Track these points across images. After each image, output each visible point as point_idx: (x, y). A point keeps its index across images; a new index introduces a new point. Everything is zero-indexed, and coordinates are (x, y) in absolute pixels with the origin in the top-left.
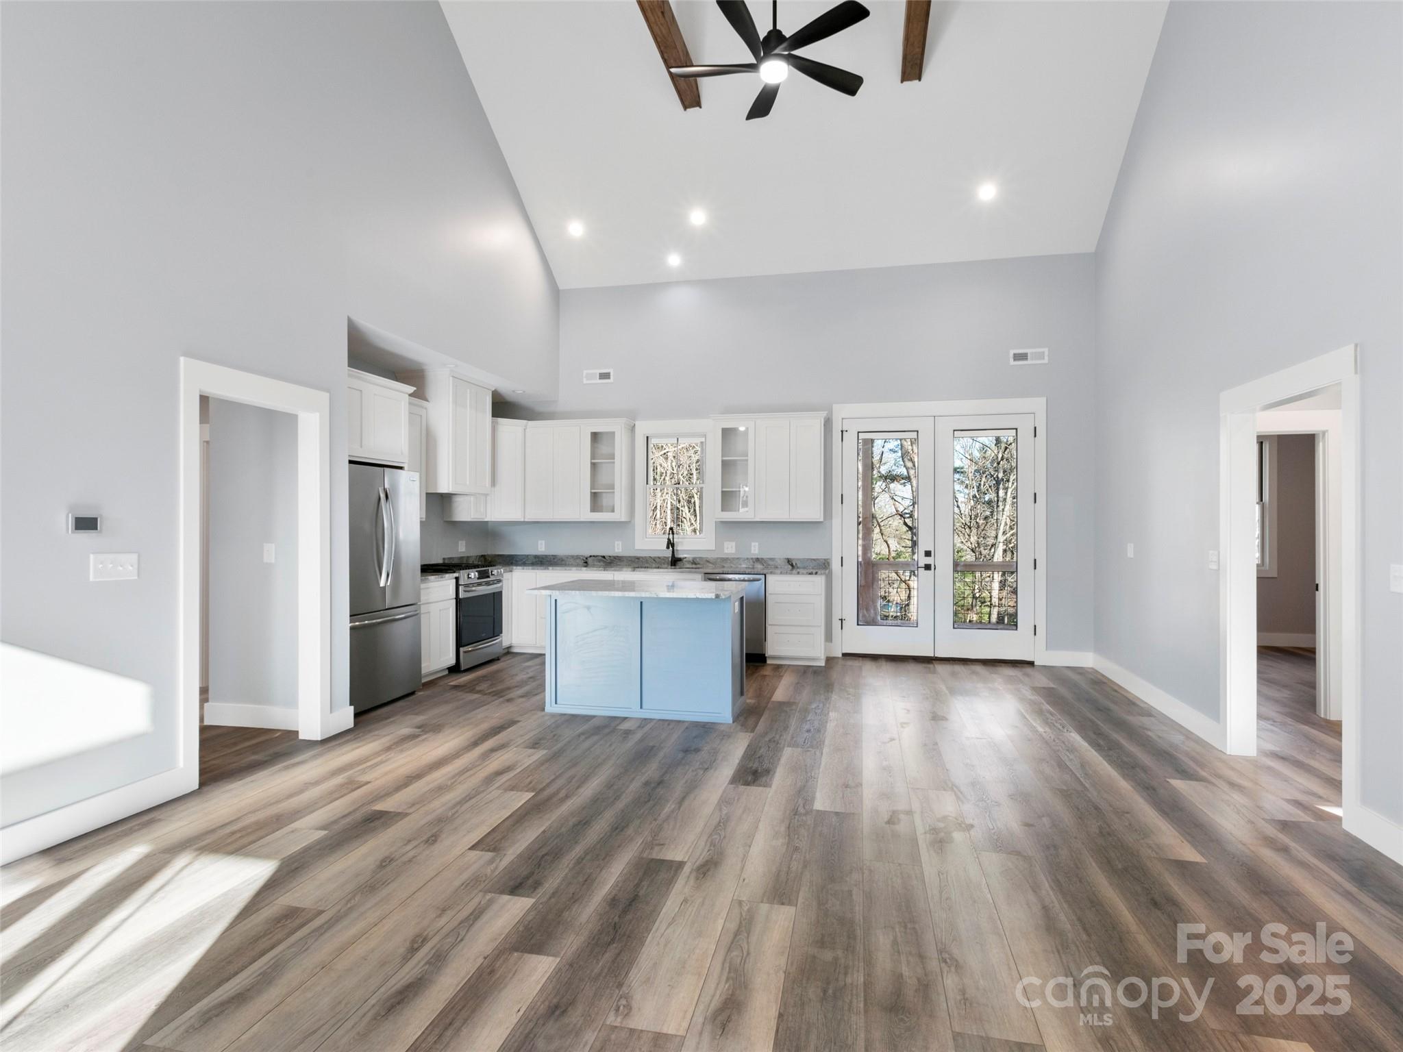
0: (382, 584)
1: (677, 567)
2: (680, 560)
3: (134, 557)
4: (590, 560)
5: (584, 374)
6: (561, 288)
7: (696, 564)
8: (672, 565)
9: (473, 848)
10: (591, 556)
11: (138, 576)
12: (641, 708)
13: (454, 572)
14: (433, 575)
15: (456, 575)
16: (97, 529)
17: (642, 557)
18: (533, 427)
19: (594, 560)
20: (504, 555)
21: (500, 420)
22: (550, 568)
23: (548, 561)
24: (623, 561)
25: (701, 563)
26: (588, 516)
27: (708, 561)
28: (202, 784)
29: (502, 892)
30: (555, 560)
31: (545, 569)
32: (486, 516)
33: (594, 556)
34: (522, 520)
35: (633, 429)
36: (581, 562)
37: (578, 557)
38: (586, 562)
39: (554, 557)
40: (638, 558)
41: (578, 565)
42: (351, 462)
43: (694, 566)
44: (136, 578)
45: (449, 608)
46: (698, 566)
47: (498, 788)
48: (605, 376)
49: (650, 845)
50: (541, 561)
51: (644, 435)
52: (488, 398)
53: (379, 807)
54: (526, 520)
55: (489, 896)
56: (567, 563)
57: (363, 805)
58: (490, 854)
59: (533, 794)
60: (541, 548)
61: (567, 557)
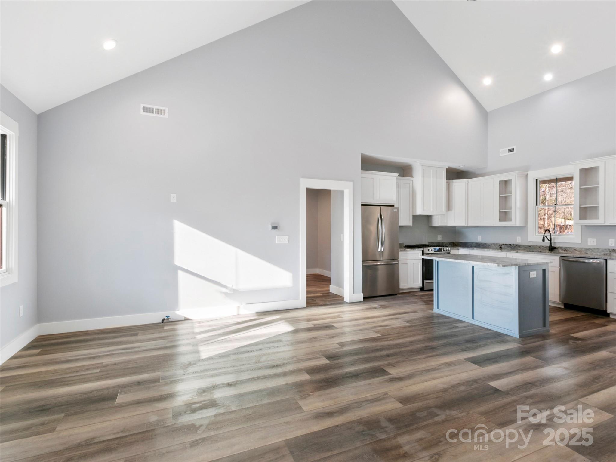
0: (379, 250)
1: (552, 252)
2: (555, 248)
3: (288, 237)
4: (503, 246)
5: (500, 151)
6: (488, 111)
7: (567, 251)
8: (549, 251)
9: (337, 343)
10: (503, 244)
11: (289, 242)
12: (473, 318)
13: (422, 248)
14: (409, 249)
15: (423, 249)
16: (277, 229)
17: (532, 246)
18: (472, 182)
19: (505, 246)
20: (462, 242)
21: (450, 181)
22: (475, 249)
23: (482, 246)
24: (521, 247)
25: (571, 250)
26: (498, 223)
27: (575, 250)
28: (306, 307)
29: (325, 357)
30: (486, 245)
31: (472, 249)
32: (448, 224)
33: (505, 244)
34: (466, 226)
35: (527, 176)
36: (499, 247)
37: (497, 244)
38: (501, 247)
39: (485, 244)
40: (530, 246)
41: (496, 249)
42: (362, 205)
43: (565, 252)
44: (288, 243)
45: (418, 263)
46: (569, 252)
47: (373, 330)
48: (511, 150)
49: (389, 365)
50: (479, 246)
51: (534, 179)
52: (443, 171)
53: (333, 325)
54: (469, 226)
55: (322, 356)
56: (492, 247)
57: (330, 323)
58: (340, 346)
59: (380, 335)
60: (479, 239)
61: (492, 244)
